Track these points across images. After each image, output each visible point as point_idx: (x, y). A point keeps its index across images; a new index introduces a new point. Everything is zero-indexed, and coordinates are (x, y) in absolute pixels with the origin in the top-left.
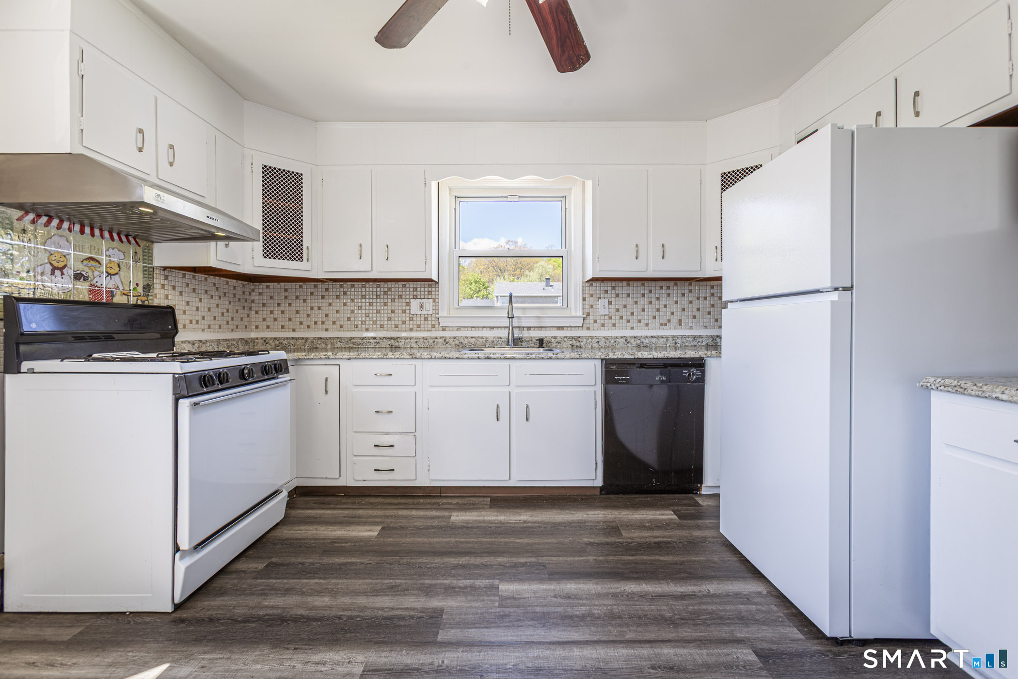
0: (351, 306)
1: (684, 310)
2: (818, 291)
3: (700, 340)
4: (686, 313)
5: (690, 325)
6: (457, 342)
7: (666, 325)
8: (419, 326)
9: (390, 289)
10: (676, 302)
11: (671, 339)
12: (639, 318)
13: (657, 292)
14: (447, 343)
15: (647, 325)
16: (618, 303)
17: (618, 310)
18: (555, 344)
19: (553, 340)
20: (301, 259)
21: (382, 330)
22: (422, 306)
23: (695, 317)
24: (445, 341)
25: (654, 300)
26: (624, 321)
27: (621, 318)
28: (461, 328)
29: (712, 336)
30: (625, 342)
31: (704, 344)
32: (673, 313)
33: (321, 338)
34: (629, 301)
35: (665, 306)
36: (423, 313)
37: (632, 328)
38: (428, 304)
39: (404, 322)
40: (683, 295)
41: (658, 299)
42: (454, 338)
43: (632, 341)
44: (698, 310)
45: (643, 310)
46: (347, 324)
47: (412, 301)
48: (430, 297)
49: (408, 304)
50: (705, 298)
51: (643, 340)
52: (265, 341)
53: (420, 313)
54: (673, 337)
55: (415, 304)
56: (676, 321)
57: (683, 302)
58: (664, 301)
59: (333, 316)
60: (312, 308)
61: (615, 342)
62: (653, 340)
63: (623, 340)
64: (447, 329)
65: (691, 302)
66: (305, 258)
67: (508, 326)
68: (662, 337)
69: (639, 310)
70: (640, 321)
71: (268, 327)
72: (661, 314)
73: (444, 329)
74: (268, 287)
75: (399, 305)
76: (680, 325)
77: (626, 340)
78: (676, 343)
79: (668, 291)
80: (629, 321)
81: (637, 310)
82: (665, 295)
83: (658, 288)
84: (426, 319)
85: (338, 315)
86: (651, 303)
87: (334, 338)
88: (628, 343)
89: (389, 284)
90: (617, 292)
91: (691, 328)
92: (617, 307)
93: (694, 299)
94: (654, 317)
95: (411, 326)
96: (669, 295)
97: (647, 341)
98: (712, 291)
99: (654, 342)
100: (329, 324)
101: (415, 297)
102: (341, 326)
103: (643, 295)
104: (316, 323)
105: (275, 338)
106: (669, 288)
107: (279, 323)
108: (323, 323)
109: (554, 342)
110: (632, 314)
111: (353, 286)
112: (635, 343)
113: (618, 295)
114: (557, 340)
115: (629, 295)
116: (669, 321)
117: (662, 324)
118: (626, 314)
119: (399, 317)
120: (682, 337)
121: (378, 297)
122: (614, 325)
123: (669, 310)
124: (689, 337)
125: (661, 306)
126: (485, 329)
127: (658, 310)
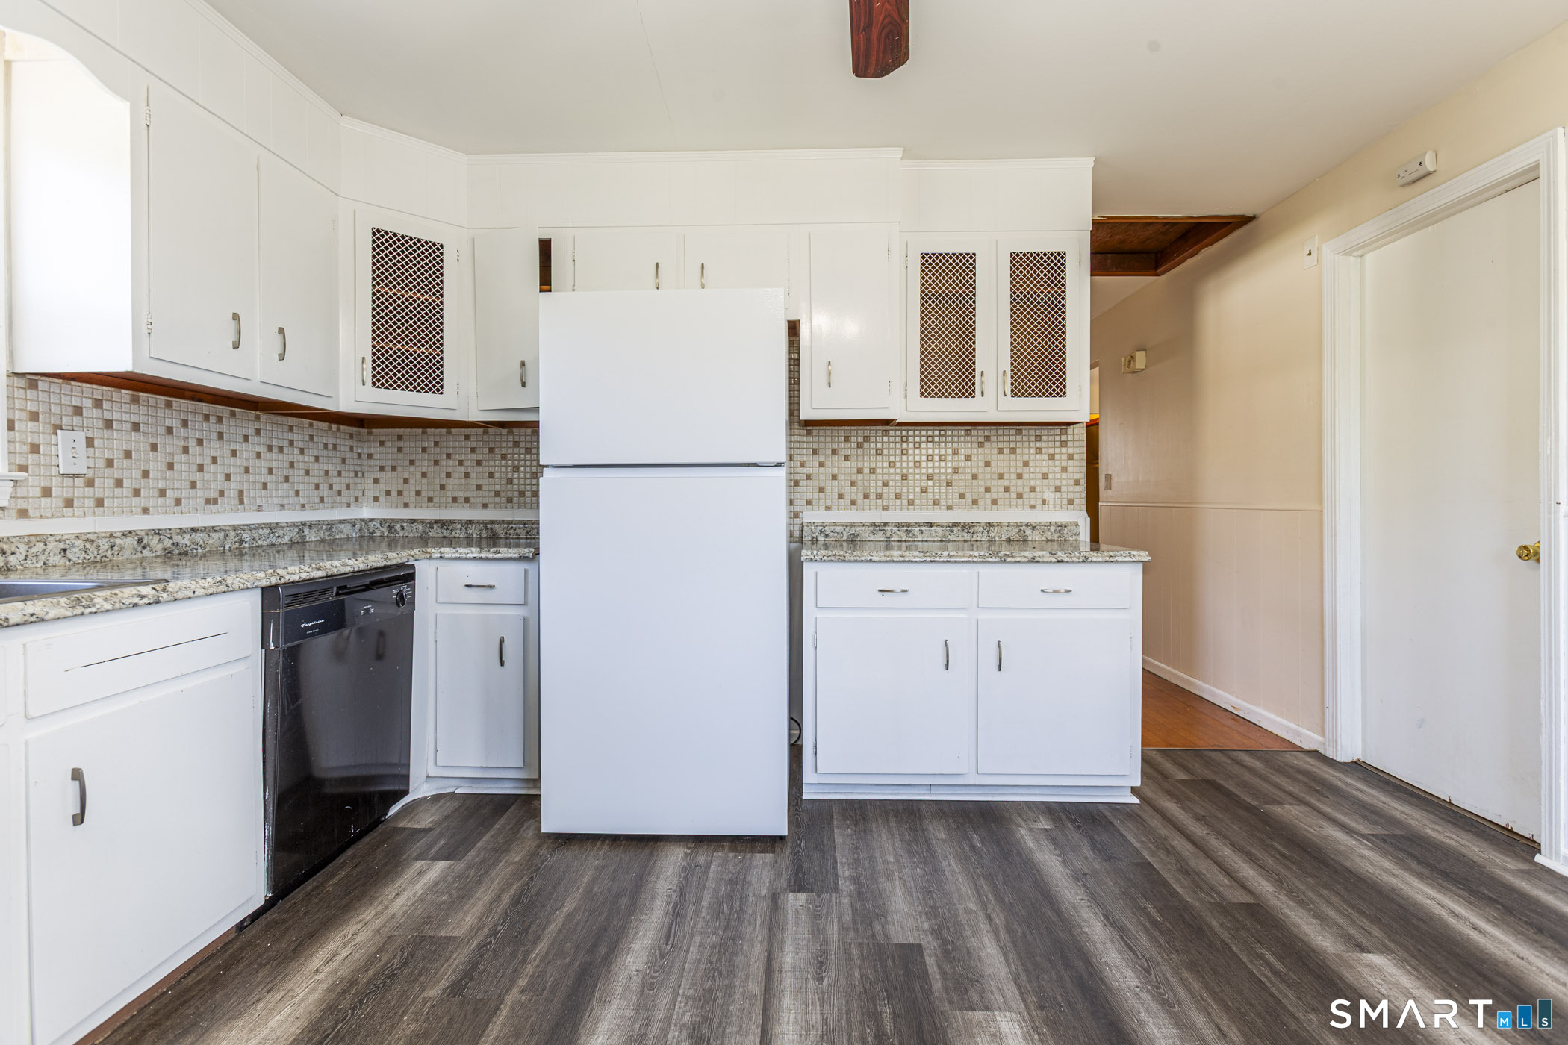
1: (247, 470)
2: (755, 465)
3: (281, 532)
4: (251, 478)
5: (259, 502)
7: (215, 501)
10: (234, 453)
11: (232, 534)
12: (161, 485)
13: (199, 428)
15: (178, 502)
16: (114, 443)
17: (110, 463)
23: (265, 486)
25: (192, 443)
26: (126, 491)
27: (119, 483)
29: (295, 525)
30: (136, 546)
31: (286, 540)
32: (228, 477)
34: (138, 443)
35: (214, 460)
37: (146, 511)
40: (246, 438)
41: (200, 442)
43: (154, 541)
44: (270, 471)
45: (170, 466)
50: (281, 449)
51: (177, 538)
54: (235, 528)
56: (234, 494)
57: (246, 452)
58: (212, 448)
61: (112, 547)
62: (199, 538)
63: (130, 541)
65: (259, 455)
68: (214, 529)
69: (162, 466)
70: (162, 493)
72: (206, 477)
76: (241, 502)
77: (140, 541)
78: (241, 542)
79: (220, 428)
80: (137, 493)
81: (155, 467)
82: (214, 436)
83: (199, 418)
86: (186, 450)
88: (144, 548)
90: (107, 415)
91: (260, 509)
92: (107, 455)
93: (263, 449)
94: (193, 485)
96: (220, 436)
97: (185, 540)
98: (290, 436)
99: (201, 543)
103: (170, 431)
106: (220, 419)
110: (146, 474)
112: (160, 546)
113: (109, 424)
115: (136, 427)
116: (222, 493)
117: (208, 501)
118: (131, 476)
120: (251, 527)
122: (100, 503)
123: (220, 469)
124: (260, 527)
125: (207, 461)
127: (201, 468)
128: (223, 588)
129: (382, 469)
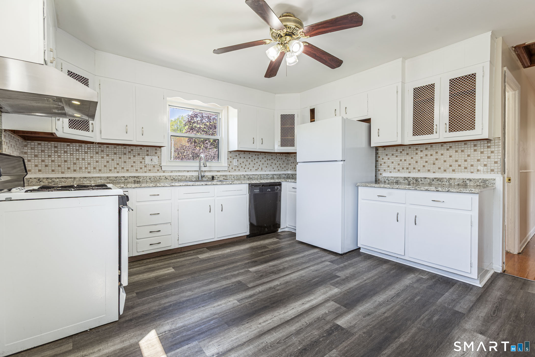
0: (107, 159)
1: (263, 164)
3: (269, 176)
4: (264, 165)
5: (265, 170)
6: (172, 178)
7: (257, 170)
8: (150, 170)
9: (132, 150)
10: (261, 161)
11: (259, 176)
12: (248, 167)
13: (254, 157)
15: (251, 170)
16: (241, 160)
17: (240, 164)
20: (88, 130)
21: (127, 173)
22: (151, 160)
23: (266, 167)
24: (166, 178)
25: (253, 160)
26: (243, 168)
27: (242, 167)
28: (173, 171)
29: (272, 174)
31: (270, 177)
32: (259, 165)
33: (85, 178)
34: (245, 160)
35: (257, 162)
36: (152, 163)
37: (246, 171)
38: (155, 159)
39: (141, 168)
40: (263, 158)
41: (255, 159)
42: (170, 176)
43: (246, 176)
44: (268, 164)
45: (250, 164)
46: (104, 169)
47: (146, 157)
48: (156, 155)
49: (143, 158)
50: (270, 160)
51: (250, 176)
52: (39, 180)
53: (151, 163)
54: (260, 175)
55: (147, 159)
56: (261, 168)
57: (263, 161)
58: (256, 160)
59: (93, 164)
60: (78, 159)
61: (240, 177)
62: (254, 176)
63: (243, 176)
64: (165, 172)
65: (265, 161)
66: (91, 129)
67: (199, 170)
68: (256, 175)
69: (248, 164)
70: (248, 168)
72: (256, 165)
73: (164, 172)
74: (39, 144)
75: (138, 159)
76: (262, 170)
77: (244, 176)
78: (261, 177)
79: (258, 157)
80: (244, 168)
81: (247, 164)
82: (257, 158)
83: (255, 155)
84: (154, 167)
85: (97, 164)
86: (252, 161)
87: (95, 177)
89: (132, 148)
90: (240, 156)
91: (265, 171)
92: (240, 162)
93: (266, 160)
94: (253, 167)
95: (145, 170)
96: (258, 158)
97: (251, 176)
98: (272, 157)
100: (91, 169)
101: (148, 155)
102: (100, 170)
103: (249, 158)
104: (81, 168)
105: (47, 178)
106: (258, 155)
107: (50, 168)
108: (86, 168)
110: (246, 165)
111: (108, 147)
113: (240, 158)
114: (218, 177)
115: (244, 158)
116: (258, 168)
117: (256, 170)
118: (244, 166)
119: (138, 165)
120: (263, 175)
121: (125, 154)
122: (239, 170)
123: (258, 164)
124: (265, 175)
125: (256, 163)
126: (185, 172)
127: (255, 164)
128: (241, 183)
129: (292, 163)
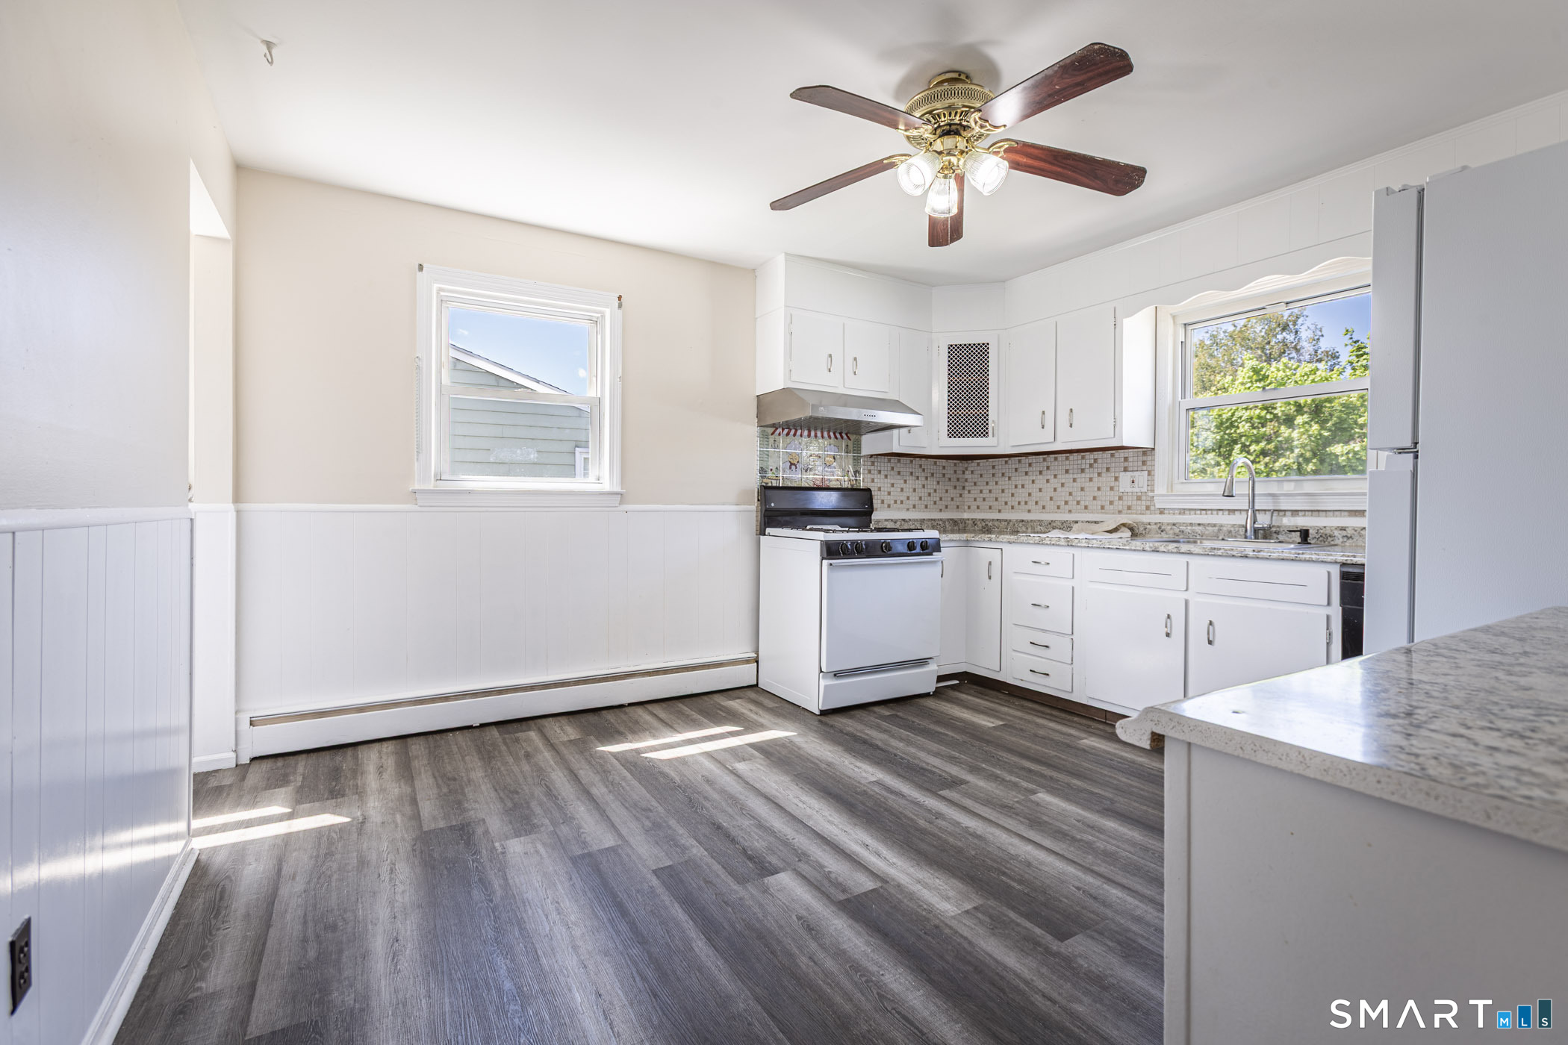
0: (1055, 483)
6: (1177, 531)
8: (1129, 508)
9: (1096, 460)
14: (1162, 531)
18: (1341, 540)
19: (1336, 533)
20: (986, 435)
21: (1086, 513)
22: (1133, 482)
24: (1160, 528)
28: (1186, 512)
33: (1023, 521)
36: (1135, 490)
38: (1142, 477)
39: (1111, 503)
42: (1174, 525)
46: (1050, 505)
47: (1122, 474)
48: (1145, 468)
49: (1116, 479)
52: (974, 522)
53: (1130, 490)
55: (1125, 478)
59: (1036, 495)
60: (1016, 486)
64: (1166, 512)
66: (990, 433)
67: (1247, 508)
71: (978, 507)
73: (1162, 512)
74: (978, 464)
75: (1107, 479)
84: (1139, 498)
85: (1041, 494)
87: (1035, 521)
89: (1096, 455)
95: (1120, 508)
100: (1031, 505)
101: (1126, 470)
102: (1044, 507)
104: (1019, 503)
105: (983, 520)
107: (987, 503)
108: (1026, 503)
109: (1340, 537)
111: (1056, 459)
114: (1344, 533)
119: (1105, 496)
121: (1083, 471)
126: (1220, 513)
